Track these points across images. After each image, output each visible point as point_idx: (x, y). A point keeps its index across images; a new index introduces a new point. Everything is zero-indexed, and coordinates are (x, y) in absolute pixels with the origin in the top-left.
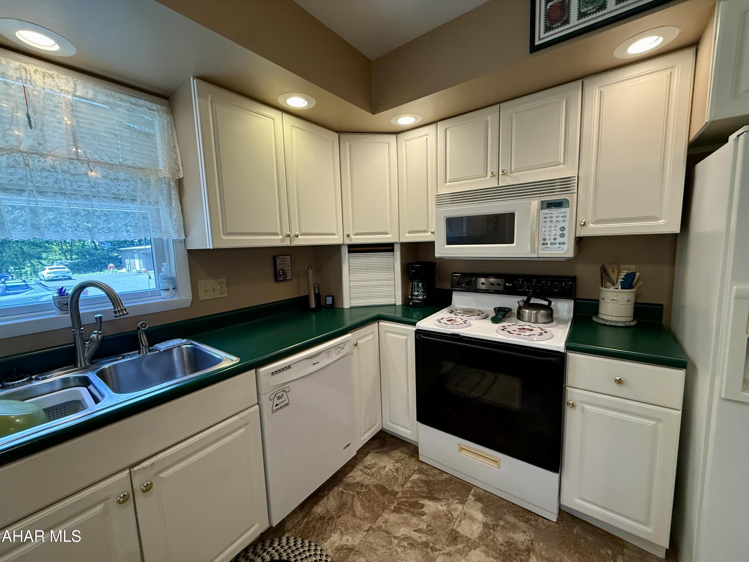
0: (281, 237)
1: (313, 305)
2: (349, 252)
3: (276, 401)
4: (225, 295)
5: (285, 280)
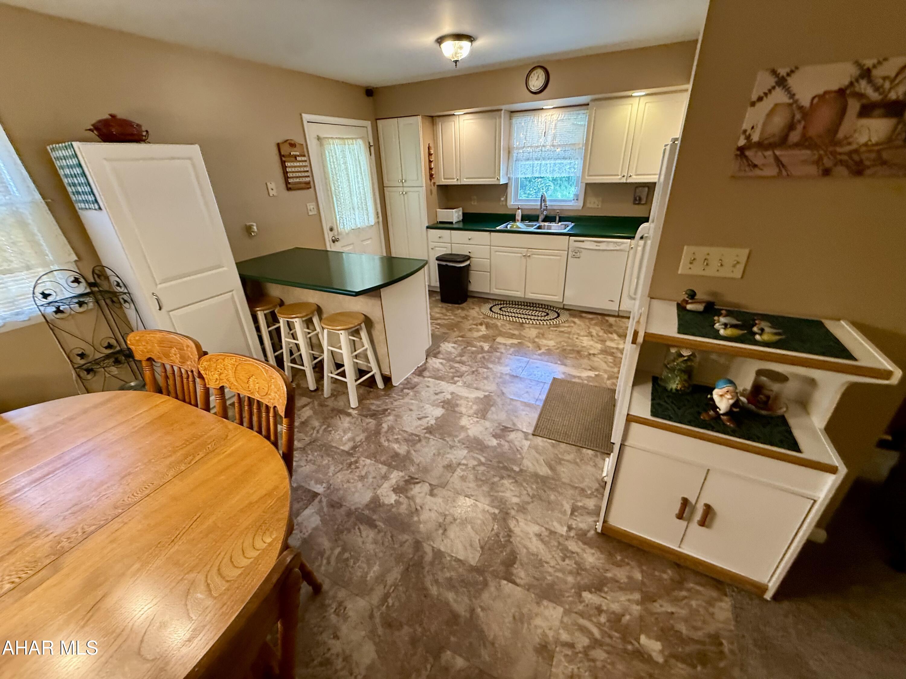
0: (620, 177)
3: (574, 254)
4: (600, 207)
5: (639, 203)
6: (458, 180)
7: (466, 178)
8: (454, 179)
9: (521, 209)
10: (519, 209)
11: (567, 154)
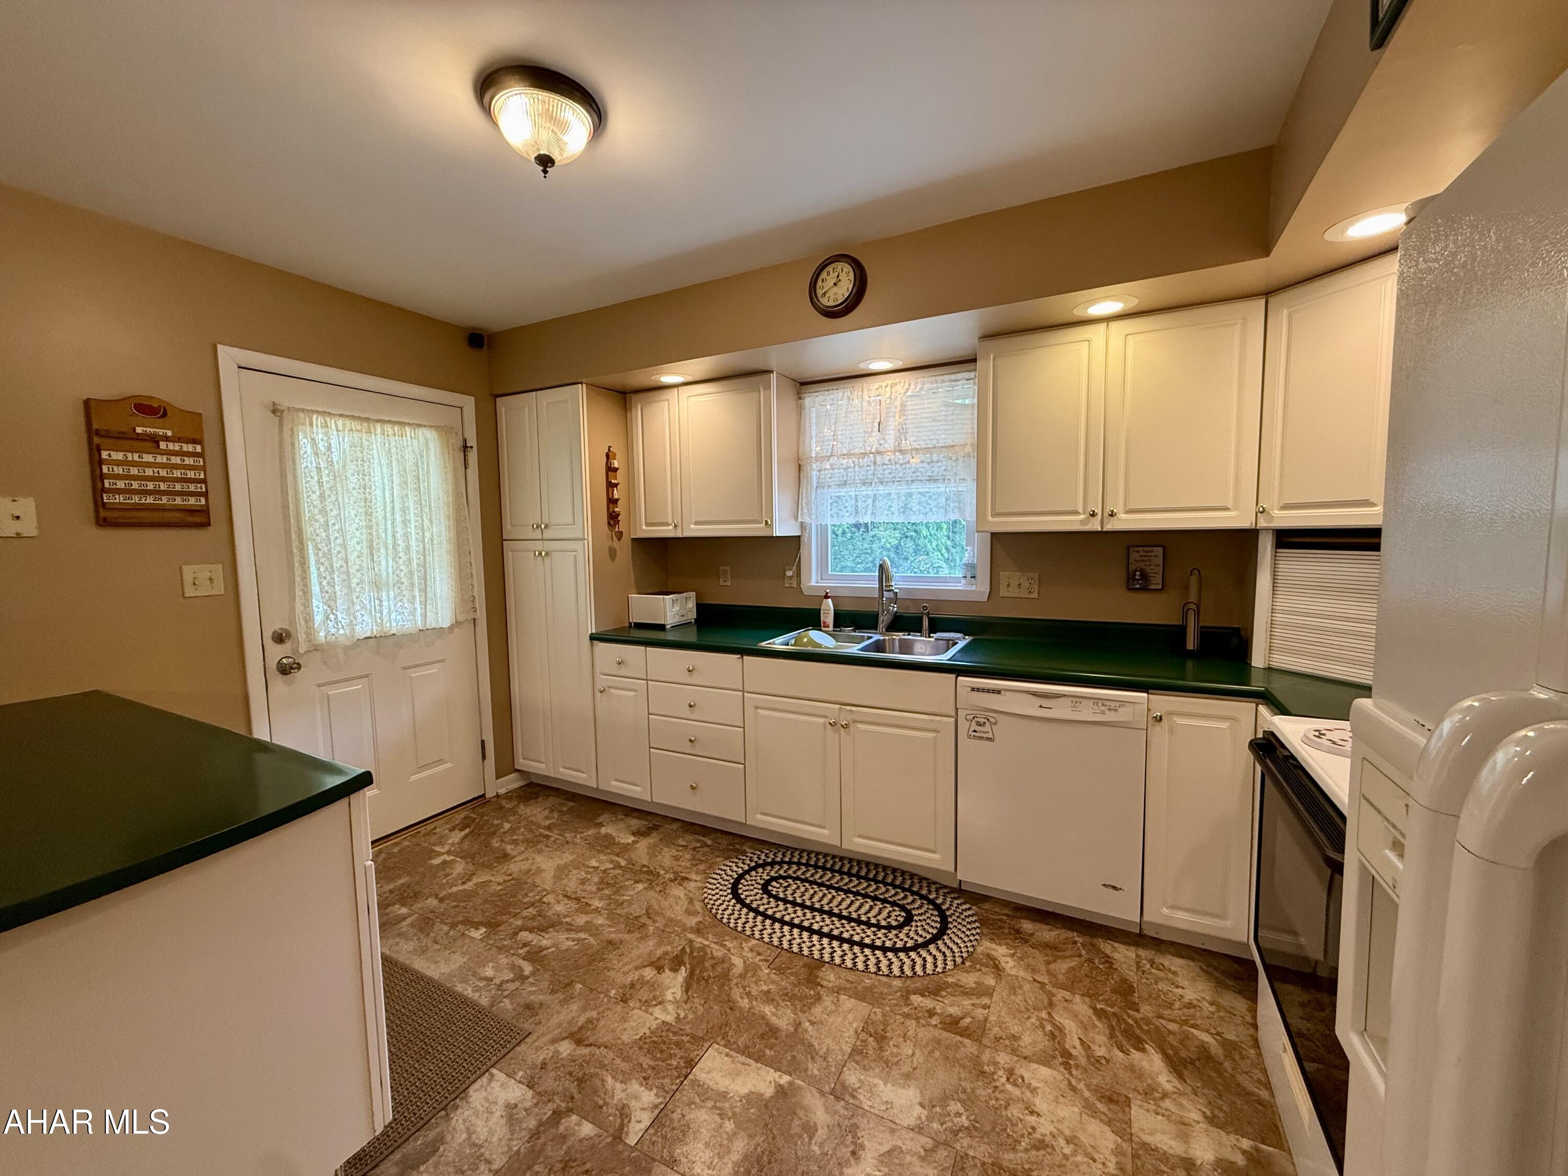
1: (1191, 645)
2: (1277, 546)
4: (1035, 595)
5: (1145, 589)
6: (675, 526)
8: (667, 524)
10: (827, 597)
11: (937, 471)
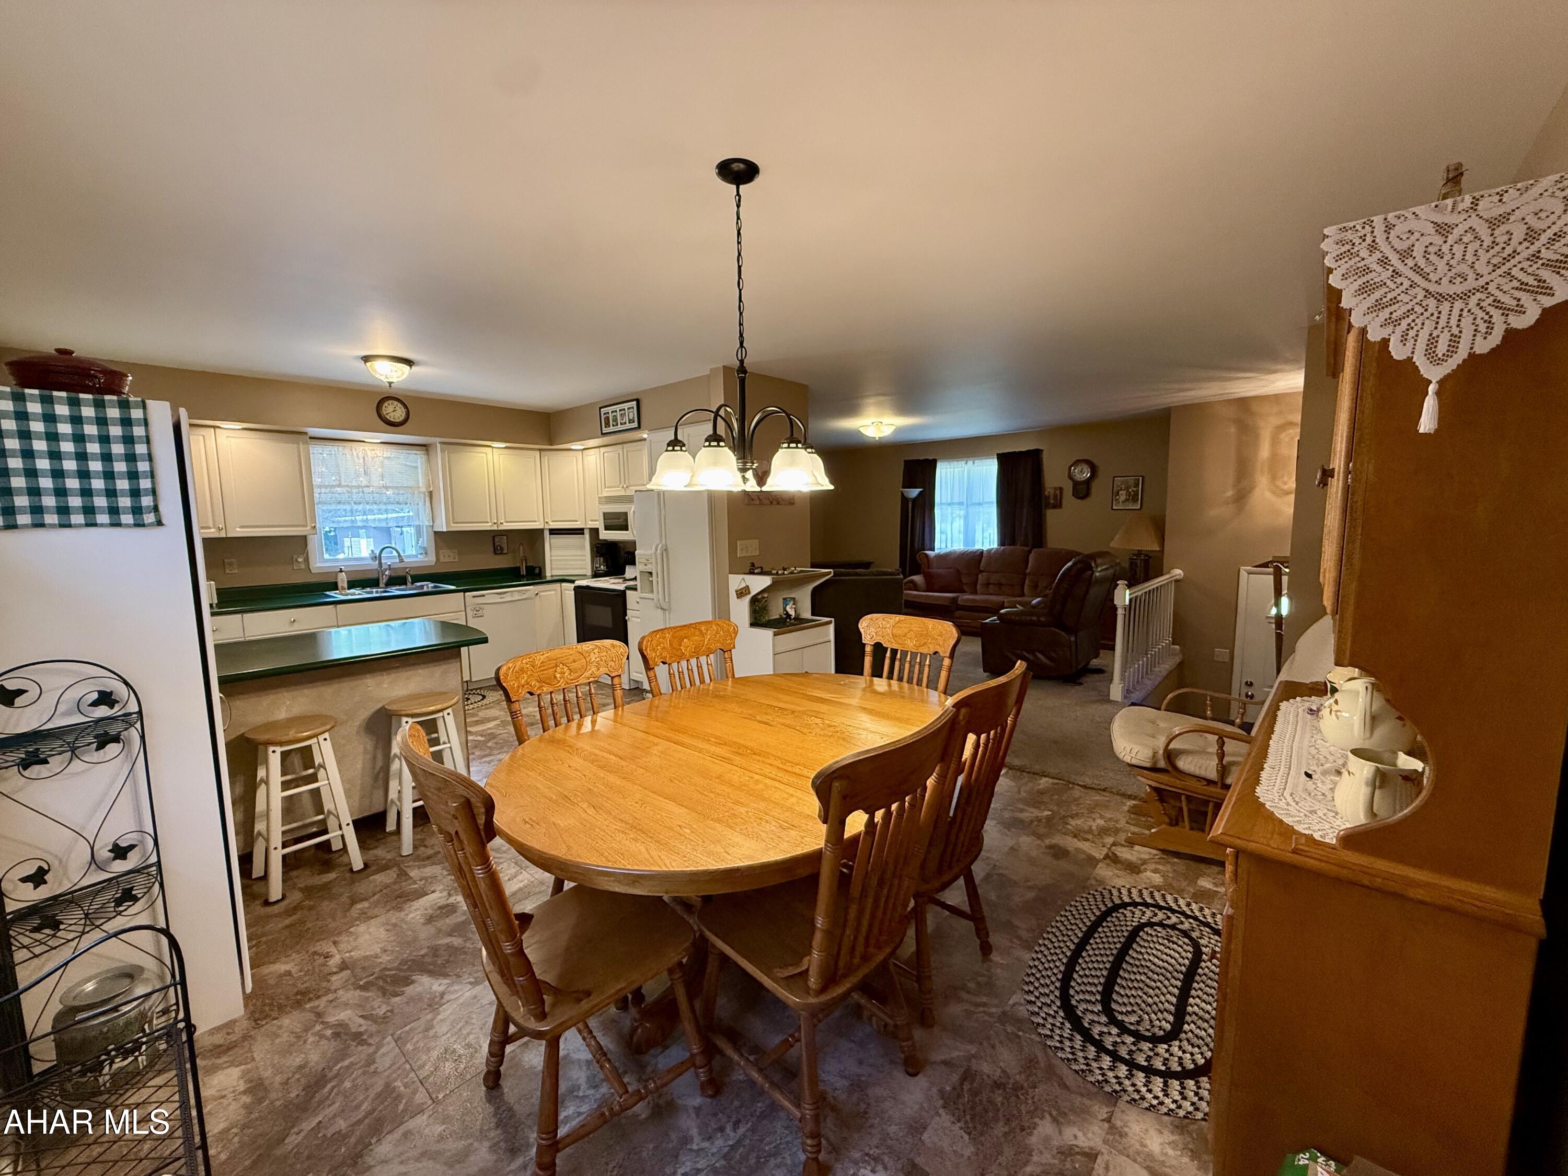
0: (491, 524)
1: (522, 572)
2: (551, 534)
3: (476, 613)
4: (456, 560)
5: (502, 553)
6: (220, 529)
7: (242, 527)
8: (210, 528)
9: (346, 572)
10: (341, 571)
11: (401, 499)
